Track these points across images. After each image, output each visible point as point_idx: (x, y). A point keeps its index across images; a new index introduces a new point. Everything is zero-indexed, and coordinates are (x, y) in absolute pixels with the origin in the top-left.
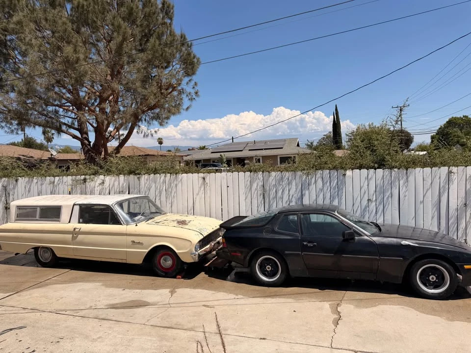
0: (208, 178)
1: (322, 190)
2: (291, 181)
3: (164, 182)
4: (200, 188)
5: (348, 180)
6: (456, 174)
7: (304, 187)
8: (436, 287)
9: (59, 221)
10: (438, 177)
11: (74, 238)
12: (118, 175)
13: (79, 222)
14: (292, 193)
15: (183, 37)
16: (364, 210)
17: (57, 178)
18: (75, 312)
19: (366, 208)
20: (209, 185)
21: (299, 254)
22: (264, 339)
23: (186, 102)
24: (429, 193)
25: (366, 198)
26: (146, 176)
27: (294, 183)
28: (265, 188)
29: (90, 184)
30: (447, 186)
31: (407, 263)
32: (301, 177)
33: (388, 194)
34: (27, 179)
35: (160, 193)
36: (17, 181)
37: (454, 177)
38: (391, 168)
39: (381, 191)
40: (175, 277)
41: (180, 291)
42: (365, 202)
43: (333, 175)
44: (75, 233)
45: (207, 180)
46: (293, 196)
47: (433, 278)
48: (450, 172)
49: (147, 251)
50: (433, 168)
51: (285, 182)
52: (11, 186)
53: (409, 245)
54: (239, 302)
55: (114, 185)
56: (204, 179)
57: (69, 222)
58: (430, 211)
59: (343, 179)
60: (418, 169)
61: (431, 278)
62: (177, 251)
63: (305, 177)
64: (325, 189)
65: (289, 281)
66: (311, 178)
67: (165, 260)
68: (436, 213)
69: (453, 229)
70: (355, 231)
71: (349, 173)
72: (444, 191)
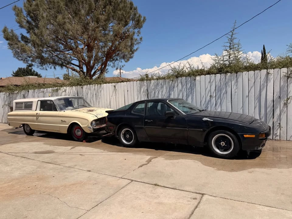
0: (117, 85)
1: (181, 91)
2: (163, 86)
3: (95, 89)
4: (113, 92)
5: (197, 83)
6: (273, 75)
7: (171, 89)
8: (225, 150)
9: (31, 110)
10: (259, 78)
11: (37, 119)
13: (40, 110)
14: (164, 93)
16: (207, 104)
17: (45, 89)
20: (117, 90)
21: (143, 127)
24: (253, 90)
25: (209, 95)
26: (86, 86)
27: (165, 87)
28: (148, 91)
29: (60, 92)
30: (266, 84)
31: (205, 133)
32: (169, 82)
33: (224, 91)
35: (93, 96)
36: (28, 92)
37: (271, 77)
38: (226, 73)
39: (219, 89)
40: (82, 141)
42: (208, 98)
43: (188, 80)
44: (37, 116)
45: (117, 87)
46: (164, 95)
47: (223, 144)
48: (268, 73)
49: (68, 126)
50: (256, 71)
51: (160, 86)
53: (207, 120)
55: (71, 92)
56: (115, 86)
57: (36, 110)
58: (253, 102)
59: (194, 82)
60: (245, 73)
61: (221, 143)
62: (81, 126)
63: (171, 82)
64: (183, 89)
66: (175, 83)
67: (78, 131)
68: (258, 104)
69: (269, 115)
71: (198, 78)
72: (263, 88)
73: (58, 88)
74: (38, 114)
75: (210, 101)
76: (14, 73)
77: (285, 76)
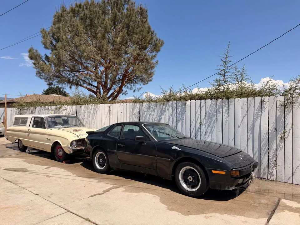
0: (112, 106)
1: (171, 115)
2: (154, 109)
4: (108, 113)
5: (188, 108)
6: (268, 103)
7: (162, 112)
9: (25, 126)
10: (252, 106)
11: (28, 135)
12: (73, 105)
13: (33, 127)
14: (154, 117)
16: (197, 131)
20: (112, 111)
21: (115, 152)
24: (245, 120)
25: (199, 121)
26: (84, 105)
27: (156, 111)
28: (140, 114)
30: (260, 113)
32: (160, 106)
33: (214, 119)
35: (89, 116)
37: (266, 105)
39: (209, 116)
42: (198, 125)
43: (179, 104)
46: (155, 119)
47: (190, 179)
48: (262, 101)
49: (52, 144)
50: (249, 98)
51: (151, 109)
55: (70, 111)
56: (110, 107)
57: (29, 127)
59: (184, 107)
60: (237, 99)
62: (62, 146)
63: (162, 105)
64: (174, 114)
66: (166, 107)
67: (60, 151)
68: (251, 136)
71: (188, 103)
72: (257, 117)
73: (61, 106)
74: (29, 131)
75: (200, 128)
76: (44, 91)
77: (282, 105)
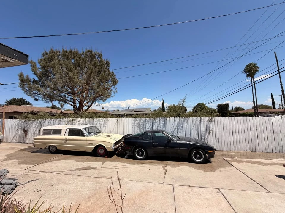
1: (159, 125)
3: (103, 121)
4: (116, 123)
5: (168, 121)
7: (153, 123)
8: (199, 159)
9: (60, 135)
10: (197, 121)
11: (65, 142)
12: (85, 118)
13: (68, 136)
14: (149, 125)
15: (113, 72)
17: (62, 119)
18: (62, 172)
19: (174, 131)
21: (151, 148)
22: (138, 181)
23: (113, 94)
24: (195, 126)
25: (174, 127)
26: (96, 119)
27: (150, 122)
29: (74, 122)
31: (189, 150)
34: (50, 119)
35: (101, 125)
36: (45, 120)
37: (202, 120)
38: (182, 117)
39: (179, 125)
40: (104, 157)
41: (106, 163)
43: (163, 119)
44: (66, 140)
45: (118, 121)
49: (94, 147)
51: (147, 121)
52: (43, 122)
53: (190, 144)
54: (129, 166)
55: (84, 122)
56: (117, 120)
57: (64, 135)
58: (195, 132)
59: (166, 121)
60: (191, 118)
61: (197, 155)
62: (106, 147)
63: (153, 120)
64: (160, 124)
65: (148, 158)
66: (156, 120)
67: (101, 150)
68: (197, 133)
69: (203, 138)
70: (171, 139)
71: (168, 119)
72: (199, 125)
73: (74, 119)
75: (175, 130)
76: (7, 101)
77: (208, 121)
